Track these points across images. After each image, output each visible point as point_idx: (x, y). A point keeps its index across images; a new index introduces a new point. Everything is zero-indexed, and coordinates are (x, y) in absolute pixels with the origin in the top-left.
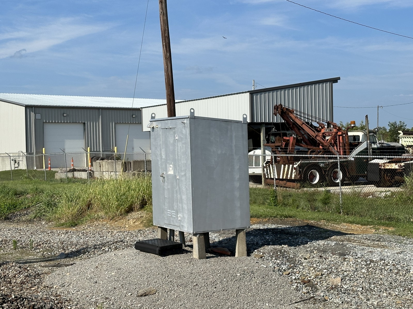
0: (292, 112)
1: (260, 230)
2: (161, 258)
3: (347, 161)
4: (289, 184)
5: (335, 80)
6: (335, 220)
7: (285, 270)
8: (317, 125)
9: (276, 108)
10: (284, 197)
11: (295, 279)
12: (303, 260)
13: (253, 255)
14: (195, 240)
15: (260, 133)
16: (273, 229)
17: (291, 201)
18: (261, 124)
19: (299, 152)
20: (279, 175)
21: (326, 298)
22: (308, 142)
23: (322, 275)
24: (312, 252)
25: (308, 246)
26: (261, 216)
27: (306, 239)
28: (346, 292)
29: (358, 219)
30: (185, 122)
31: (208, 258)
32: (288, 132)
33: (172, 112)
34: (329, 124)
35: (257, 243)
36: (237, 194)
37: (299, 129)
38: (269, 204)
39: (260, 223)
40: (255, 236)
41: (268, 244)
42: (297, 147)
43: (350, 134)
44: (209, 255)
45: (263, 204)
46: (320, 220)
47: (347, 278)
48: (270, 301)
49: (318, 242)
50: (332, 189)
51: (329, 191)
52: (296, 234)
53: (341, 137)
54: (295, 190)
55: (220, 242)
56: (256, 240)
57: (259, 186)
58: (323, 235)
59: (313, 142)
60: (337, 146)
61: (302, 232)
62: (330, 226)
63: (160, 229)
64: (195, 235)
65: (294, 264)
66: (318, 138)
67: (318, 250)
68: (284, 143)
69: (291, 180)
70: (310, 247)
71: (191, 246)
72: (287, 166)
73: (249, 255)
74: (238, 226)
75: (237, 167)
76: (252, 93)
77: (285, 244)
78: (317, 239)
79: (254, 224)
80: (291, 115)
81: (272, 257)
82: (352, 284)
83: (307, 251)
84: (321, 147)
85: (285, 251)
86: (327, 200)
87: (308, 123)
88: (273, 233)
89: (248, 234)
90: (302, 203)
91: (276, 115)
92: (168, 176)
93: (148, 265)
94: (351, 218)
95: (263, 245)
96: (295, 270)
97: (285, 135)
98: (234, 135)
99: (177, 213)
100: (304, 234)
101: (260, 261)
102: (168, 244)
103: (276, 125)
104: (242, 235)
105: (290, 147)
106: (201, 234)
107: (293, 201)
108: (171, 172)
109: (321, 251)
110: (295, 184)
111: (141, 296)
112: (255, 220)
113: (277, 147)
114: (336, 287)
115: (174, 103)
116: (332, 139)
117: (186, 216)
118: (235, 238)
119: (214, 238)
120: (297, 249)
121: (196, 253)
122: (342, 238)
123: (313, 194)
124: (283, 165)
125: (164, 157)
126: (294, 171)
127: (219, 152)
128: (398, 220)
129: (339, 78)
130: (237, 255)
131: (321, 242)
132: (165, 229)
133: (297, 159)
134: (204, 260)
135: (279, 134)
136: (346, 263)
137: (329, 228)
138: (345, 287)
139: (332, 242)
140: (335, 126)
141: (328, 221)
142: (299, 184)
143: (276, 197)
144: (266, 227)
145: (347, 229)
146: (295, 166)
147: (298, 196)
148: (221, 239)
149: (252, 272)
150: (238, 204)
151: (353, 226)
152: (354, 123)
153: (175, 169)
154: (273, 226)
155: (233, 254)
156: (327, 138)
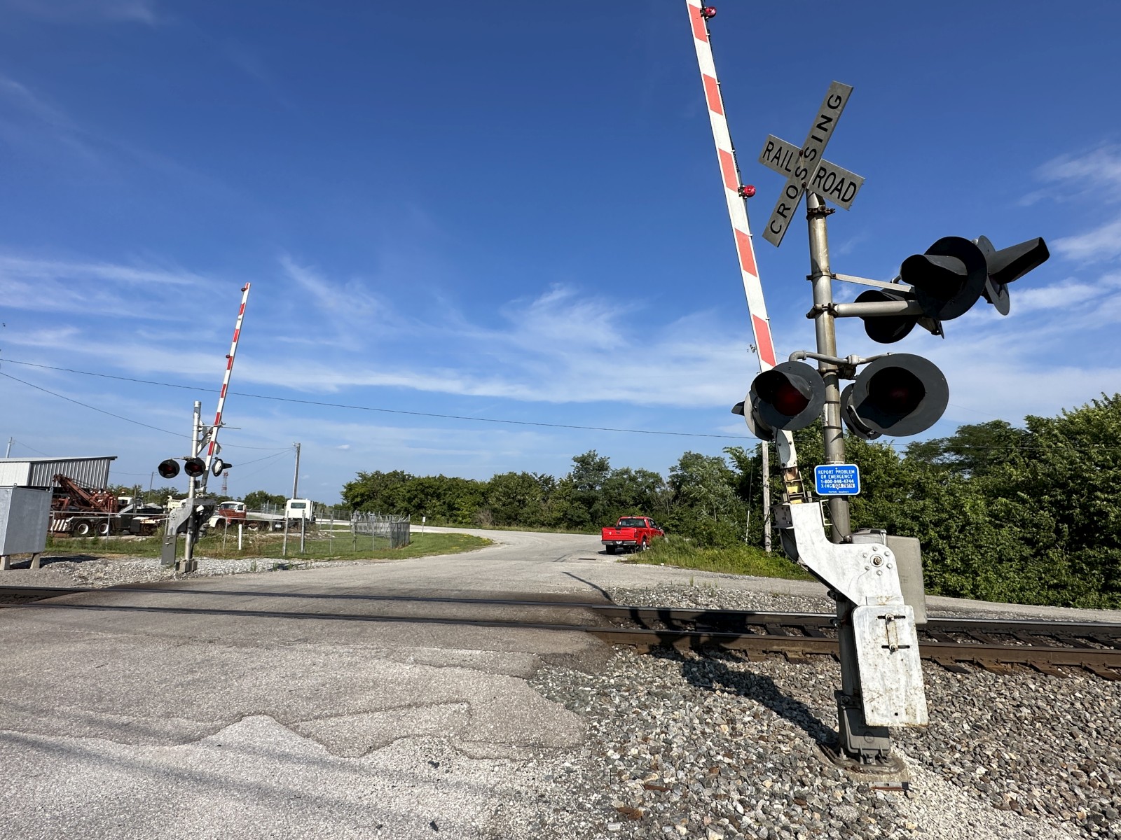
3: (115, 518)
9: (56, 476)
10: (59, 542)
17: (64, 543)
19: (71, 510)
22: (81, 503)
29: (118, 551)
30: (8, 490)
31: (11, 569)
34: (102, 490)
37: (74, 493)
42: (70, 507)
43: (120, 498)
53: (112, 501)
59: (86, 503)
60: (107, 507)
66: (91, 500)
68: (59, 503)
69: (61, 532)
72: (59, 521)
80: (69, 482)
84: (93, 507)
90: (75, 545)
91: (55, 481)
97: (60, 497)
104: (37, 557)
107: (67, 543)
116: (103, 501)
124: (54, 521)
126: (66, 524)
130: (31, 568)
140: (107, 493)
144: (47, 557)
146: (67, 521)
154: (53, 556)
155: (29, 568)
156: (99, 501)
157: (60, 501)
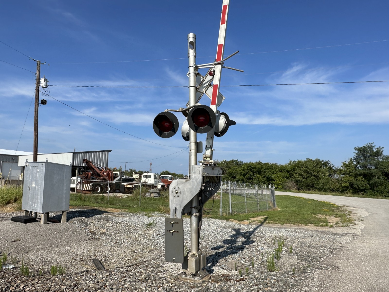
0: (91, 162)
1: (73, 211)
2: (25, 224)
3: (112, 183)
4: (87, 192)
5: (110, 151)
6: (105, 207)
7: (83, 227)
8: (101, 168)
9: (84, 160)
10: (85, 198)
11: (87, 231)
12: (91, 223)
13: (69, 222)
14: (43, 216)
15: (76, 170)
16: (79, 211)
17: (87, 199)
18: (77, 166)
19: (93, 179)
20: (83, 188)
21: (99, 238)
22: (97, 175)
23: (98, 229)
24: (95, 219)
25: (93, 217)
26: (74, 205)
27: (93, 215)
28: (108, 235)
29: (115, 206)
30: (43, 164)
31: (48, 223)
32: (88, 171)
33: (35, 159)
34: (106, 168)
35: (71, 217)
36: (64, 196)
37: (93, 170)
38: (78, 201)
39: (73, 208)
40: (71, 214)
41: (76, 217)
42: (92, 177)
43: (114, 172)
44: (49, 222)
45: (75, 200)
46: (99, 207)
47: (108, 229)
48: (75, 240)
49: (98, 216)
50: (105, 194)
51: (104, 195)
52: (89, 213)
53: (110, 174)
54: (89, 195)
55: (54, 217)
56: (71, 215)
57: (74, 193)
58: (100, 213)
59: (99, 175)
60: (108, 177)
61: (91, 212)
62: (103, 209)
63: (25, 212)
64: (43, 213)
65: (87, 224)
66: (101, 173)
67: (98, 219)
68: (86, 175)
69: (88, 191)
70: (94, 218)
71: (40, 219)
72: (87, 184)
73: (67, 222)
74: (63, 210)
75: (65, 184)
76: (74, 153)
77: (84, 217)
78: (98, 215)
79: (70, 209)
80: (90, 163)
81: (78, 222)
82: (110, 232)
83: (93, 219)
84: (102, 177)
85: (83, 220)
86: (103, 199)
87: (97, 167)
88: (79, 212)
89: (68, 213)
90: (92, 200)
91: (84, 163)
92: (32, 187)
93: (17, 228)
94: (112, 206)
95: (74, 217)
96: (87, 227)
97: (87, 172)
98: (65, 171)
99: (35, 204)
100: (92, 213)
101: (72, 224)
102: (29, 218)
103: (84, 167)
104: (65, 214)
105: (89, 177)
106: (45, 213)
107: (89, 199)
108: (34, 185)
109: (99, 219)
110: (90, 192)
111: (13, 242)
112: (71, 207)
113: (83, 176)
114: (104, 233)
115: (37, 155)
116: (106, 174)
117: (39, 205)
118: (61, 215)
119: (51, 215)
120: (89, 218)
121: (42, 222)
122: (108, 214)
123: (97, 196)
124: (85, 184)
125: (31, 179)
126: (90, 187)
127: (58, 178)
128: (130, 207)
129: (111, 150)
130: (62, 222)
131: (99, 216)
132: (28, 211)
133: (91, 182)
134: (46, 225)
135: (85, 171)
136: (108, 223)
137: (103, 210)
138: (107, 233)
139: (103, 216)
140: (108, 169)
141: (102, 207)
142: (91, 192)
143: (81, 197)
144: (76, 210)
145: (110, 210)
146: (90, 185)
147: (91, 197)
148: (54, 215)
149: (68, 229)
150: (64, 200)
151: (112, 209)
152: (116, 168)
153: (36, 184)
154: (79, 210)
155: (60, 222)
156: (105, 174)
157: (87, 174)
